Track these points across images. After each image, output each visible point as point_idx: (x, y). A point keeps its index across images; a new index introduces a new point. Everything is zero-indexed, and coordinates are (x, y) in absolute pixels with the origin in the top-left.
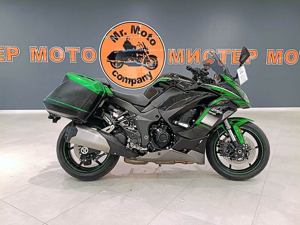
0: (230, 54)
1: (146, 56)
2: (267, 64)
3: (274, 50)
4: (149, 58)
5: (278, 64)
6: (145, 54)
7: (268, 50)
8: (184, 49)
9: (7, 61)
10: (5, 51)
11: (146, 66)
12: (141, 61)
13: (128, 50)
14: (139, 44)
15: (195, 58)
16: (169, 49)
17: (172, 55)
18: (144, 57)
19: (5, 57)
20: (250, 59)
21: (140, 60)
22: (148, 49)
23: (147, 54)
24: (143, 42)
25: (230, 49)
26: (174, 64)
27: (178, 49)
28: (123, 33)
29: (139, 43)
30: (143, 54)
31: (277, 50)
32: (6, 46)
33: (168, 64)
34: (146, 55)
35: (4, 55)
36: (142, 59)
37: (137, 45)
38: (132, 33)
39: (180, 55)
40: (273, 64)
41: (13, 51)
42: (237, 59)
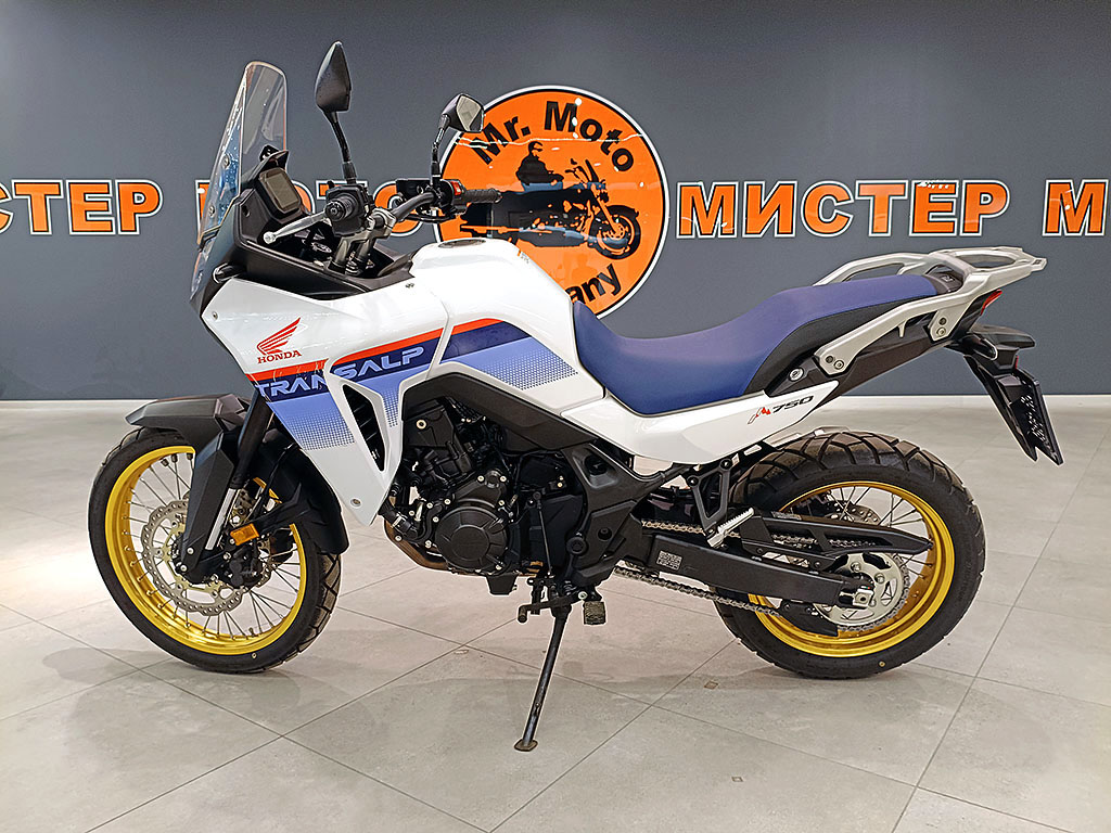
0: (906, 197)
1: (597, 210)
2: (1044, 234)
3: (1071, 181)
4: (609, 217)
5: (1086, 234)
6: (595, 203)
7: (1048, 181)
8: (737, 183)
9: (120, 233)
10: (113, 198)
11: (596, 246)
12: (578, 229)
13: (534, 187)
14: (572, 167)
15: (776, 215)
16: (679, 184)
17: (694, 205)
18: (590, 213)
19: (113, 219)
20: (982, 217)
21: (577, 224)
22: (604, 186)
23: (601, 203)
24: (587, 162)
25: (907, 182)
26: (700, 236)
27: (714, 183)
28: (518, 128)
29: (575, 163)
30: (588, 204)
31: (1084, 181)
32: (117, 181)
33: (678, 237)
34: (597, 205)
35: (110, 213)
36: (585, 220)
37: (567, 171)
38: (548, 126)
39: (721, 205)
40: (1066, 234)
41: (139, 198)
42: (933, 217)
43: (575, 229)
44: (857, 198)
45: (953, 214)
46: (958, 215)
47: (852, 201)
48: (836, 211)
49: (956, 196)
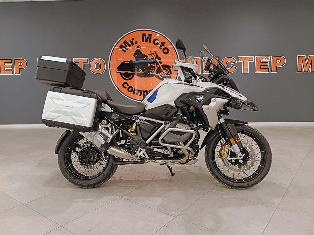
0: (253, 61)
1: (158, 66)
2: (297, 72)
3: (305, 56)
4: (162, 68)
5: (310, 72)
6: (157, 64)
7: (298, 56)
9: (15, 74)
10: (13, 64)
11: (158, 77)
12: (153, 72)
18: (156, 67)
19: (13, 70)
20: (277, 67)
21: (152, 70)
22: (160, 59)
23: (159, 64)
24: (155, 51)
25: (253, 56)
28: (134, 42)
29: (151, 52)
30: (155, 64)
31: (309, 56)
32: (14, 59)
35: (12, 68)
36: (154, 69)
37: (149, 55)
38: (143, 41)
40: (304, 72)
41: (21, 64)
42: (262, 67)
43: (151, 72)
44: (238, 62)
45: (268, 66)
46: (270, 67)
47: (237, 62)
48: (232, 66)
49: (269, 61)
